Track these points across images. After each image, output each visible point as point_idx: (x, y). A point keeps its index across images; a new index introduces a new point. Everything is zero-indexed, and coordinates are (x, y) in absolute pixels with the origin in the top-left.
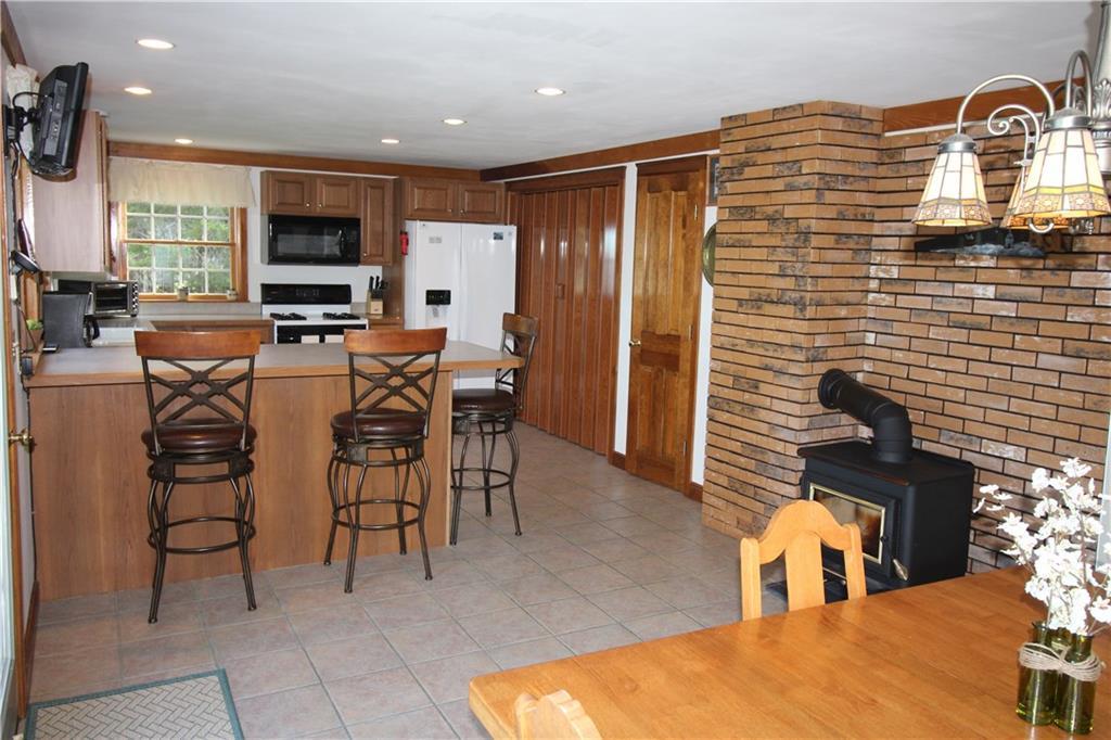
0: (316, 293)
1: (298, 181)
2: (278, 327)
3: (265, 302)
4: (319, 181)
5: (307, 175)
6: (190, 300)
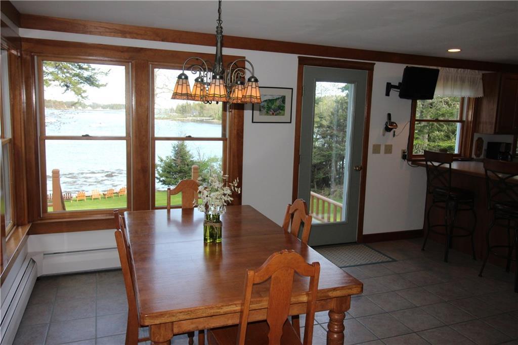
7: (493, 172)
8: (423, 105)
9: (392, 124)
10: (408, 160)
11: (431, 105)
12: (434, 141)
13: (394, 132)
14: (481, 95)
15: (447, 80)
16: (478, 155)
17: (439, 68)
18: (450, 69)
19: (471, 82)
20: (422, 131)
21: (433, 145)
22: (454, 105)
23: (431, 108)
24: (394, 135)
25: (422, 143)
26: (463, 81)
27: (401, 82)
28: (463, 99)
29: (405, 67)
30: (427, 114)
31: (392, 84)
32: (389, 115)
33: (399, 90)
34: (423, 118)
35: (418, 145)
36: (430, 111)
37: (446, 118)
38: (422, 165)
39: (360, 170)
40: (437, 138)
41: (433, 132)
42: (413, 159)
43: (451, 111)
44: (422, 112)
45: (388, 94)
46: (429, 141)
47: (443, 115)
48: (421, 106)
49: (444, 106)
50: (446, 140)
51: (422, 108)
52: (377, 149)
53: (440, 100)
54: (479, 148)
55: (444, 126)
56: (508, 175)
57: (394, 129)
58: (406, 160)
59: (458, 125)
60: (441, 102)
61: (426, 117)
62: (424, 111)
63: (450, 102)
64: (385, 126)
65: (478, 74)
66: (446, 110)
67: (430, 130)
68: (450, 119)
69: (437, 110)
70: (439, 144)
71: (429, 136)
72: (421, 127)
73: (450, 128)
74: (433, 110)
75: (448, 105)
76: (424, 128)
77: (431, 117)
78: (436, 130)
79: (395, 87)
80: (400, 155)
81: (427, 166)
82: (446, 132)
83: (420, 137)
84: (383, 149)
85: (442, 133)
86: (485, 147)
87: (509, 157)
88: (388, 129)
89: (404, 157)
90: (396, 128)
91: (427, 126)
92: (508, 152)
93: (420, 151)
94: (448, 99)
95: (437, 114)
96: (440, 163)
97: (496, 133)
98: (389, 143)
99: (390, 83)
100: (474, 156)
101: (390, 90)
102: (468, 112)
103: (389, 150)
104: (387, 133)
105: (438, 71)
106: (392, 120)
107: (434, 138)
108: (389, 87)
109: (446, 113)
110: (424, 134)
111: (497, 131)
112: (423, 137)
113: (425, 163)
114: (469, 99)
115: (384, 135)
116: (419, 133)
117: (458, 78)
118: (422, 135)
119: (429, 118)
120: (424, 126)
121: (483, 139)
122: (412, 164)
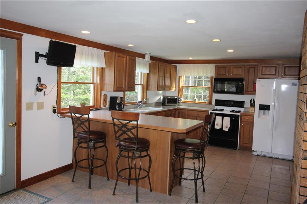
0: (232, 103)
1: (224, 67)
2: (210, 113)
3: (216, 105)
4: (232, 67)
5: (228, 65)
6: (196, 103)
7: (118, 119)
8: (69, 73)
9: (42, 85)
10: (58, 113)
11: (74, 73)
12: (77, 95)
13: (45, 92)
14: (104, 66)
15: (82, 54)
16: (105, 106)
17: (76, 45)
18: (84, 46)
19: (97, 57)
20: (69, 89)
21: (76, 98)
22: (87, 73)
23: (74, 75)
24: (45, 94)
25: (70, 97)
26: (92, 56)
27: (47, 52)
28: (93, 68)
29: (50, 41)
30: (72, 78)
31: (40, 53)
32: (39, 78)
33: (46, 59)
34: (69, 81)
35: (67, 98)
36: (73, 77)
37: (83, 81)
38: (68, 116)
39: (15, 126)
40: (78, 93)
41: (76, 89)
42: (61, 112)
43: (86, 77)
44: (68, 77)
45: (37, 61)
46: (74, 95)
47: (81, 79)
48: (68, 73)
49: (81, 73)
50: (83, 94)
51: (69, 75)
52: (30, 107)
53: (79, 70)
54: (105, 100)
55: (82, 86)
56: (127, 122)
57: (44, 90)
58: (56, 114)
59: (92, 86)
60: (80, 71)
61: (71, 80)
62: (70, 76)
63: (85, 72)
64: (36, 87)
65: (102, 52)
66: (83, 76)
67: (74, 88)
68: (85, 82)
69: (78, 76)
70: (80, 97)
71: (73, 92)
72: (68, 86)
73: (86, 87)
74: (75, 76)
75: (84, 73)
76: (70, 87)
77: (74, 80)
78: (78, 89)
79: (42, 56)
80: (51, 110)
81: (72, 117)
82: (84, 89)
83: (68, 93)
84: (35, 106)
85: (82, 90)
86: (108, 100)
87: (122, 105)
88: (39, 90)
89: (54, 111)
90: (46, 89)
91: (72, 86)
92: (121, 103)
93: (69, 102)
94: (84, 70)
95: (78, 78)
96: (81, 115)
97: (114, 91)
98: (40, 101)
99: (39, 53)
100: (102, 106)
101: (39, 58)
102: (97, 77)
103: (41, 106)
104: (38, 93)
105: (75, 47)
106: (42, 83)
107: (77, 93)
108: (38, 55)
109: (83, 78)
110: (70, 91)
111: (115, 90)
112: (70, 93)
113: (70, 114)
114: (97, 68)
115: (35, 95)
116: (68, 90)
117: (89, 53)
118: (69, 92)
119: (73, 81)
120: (70, 86)
121: (107, 95)
122: (61, 116)
